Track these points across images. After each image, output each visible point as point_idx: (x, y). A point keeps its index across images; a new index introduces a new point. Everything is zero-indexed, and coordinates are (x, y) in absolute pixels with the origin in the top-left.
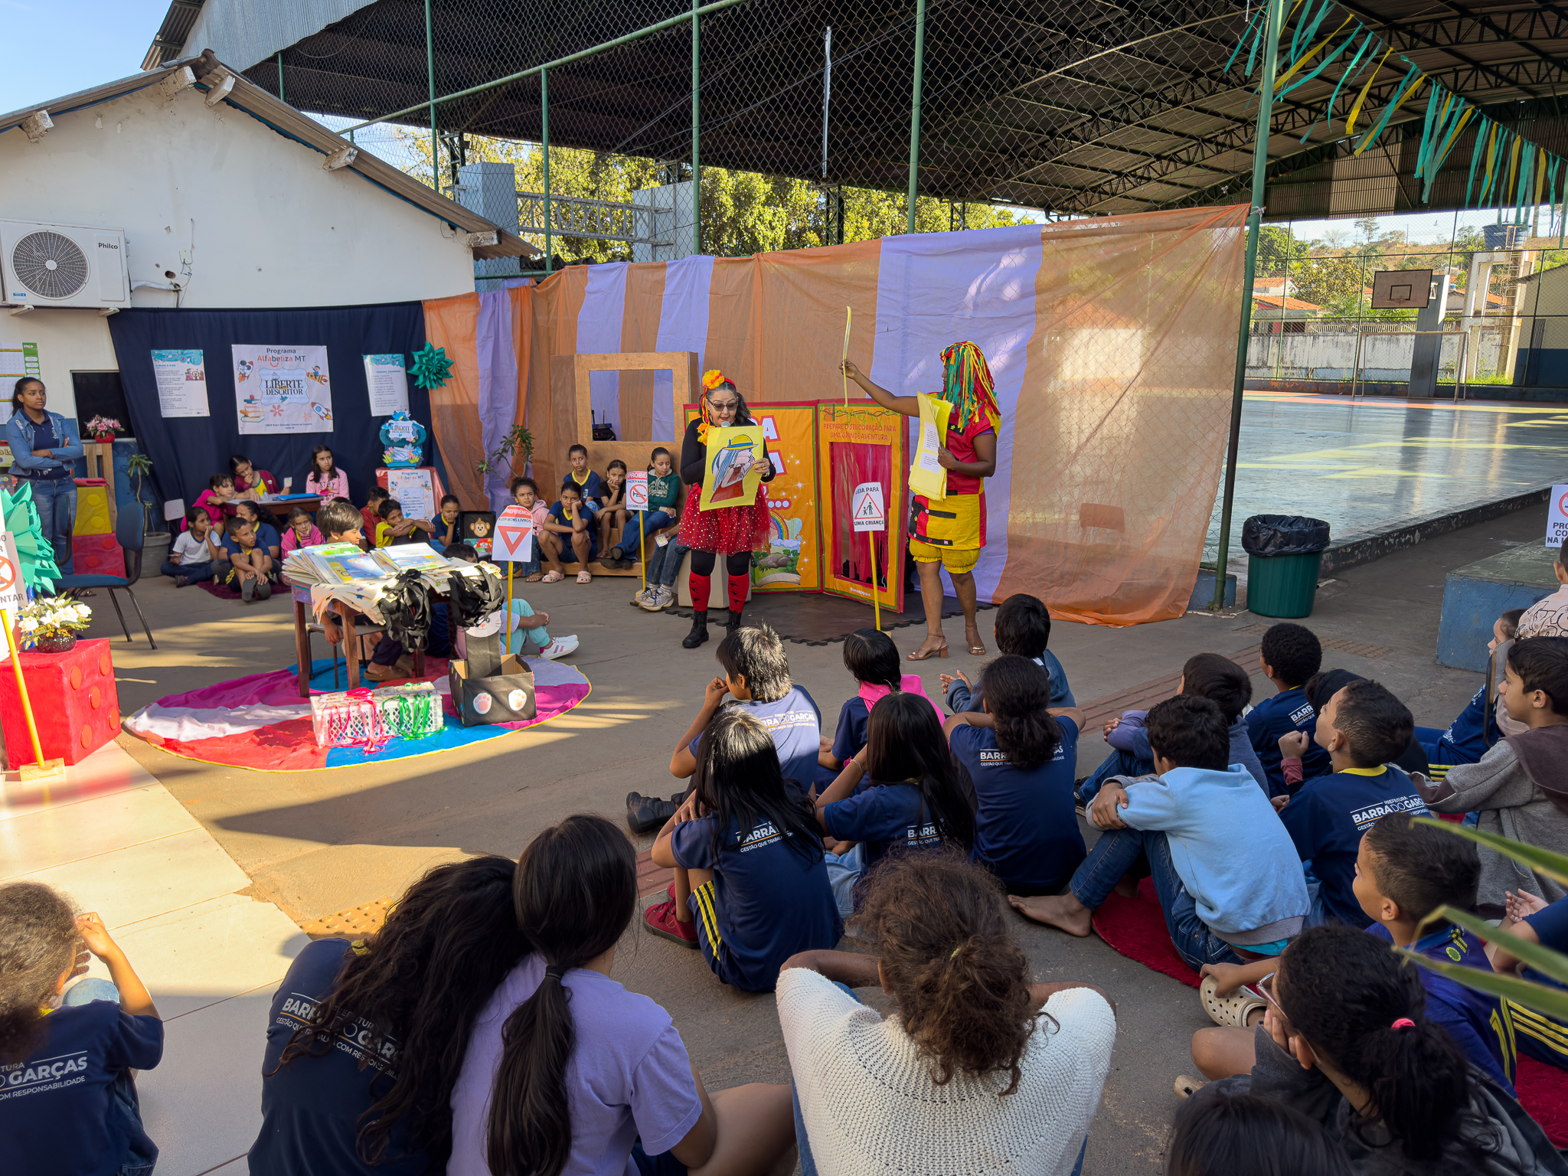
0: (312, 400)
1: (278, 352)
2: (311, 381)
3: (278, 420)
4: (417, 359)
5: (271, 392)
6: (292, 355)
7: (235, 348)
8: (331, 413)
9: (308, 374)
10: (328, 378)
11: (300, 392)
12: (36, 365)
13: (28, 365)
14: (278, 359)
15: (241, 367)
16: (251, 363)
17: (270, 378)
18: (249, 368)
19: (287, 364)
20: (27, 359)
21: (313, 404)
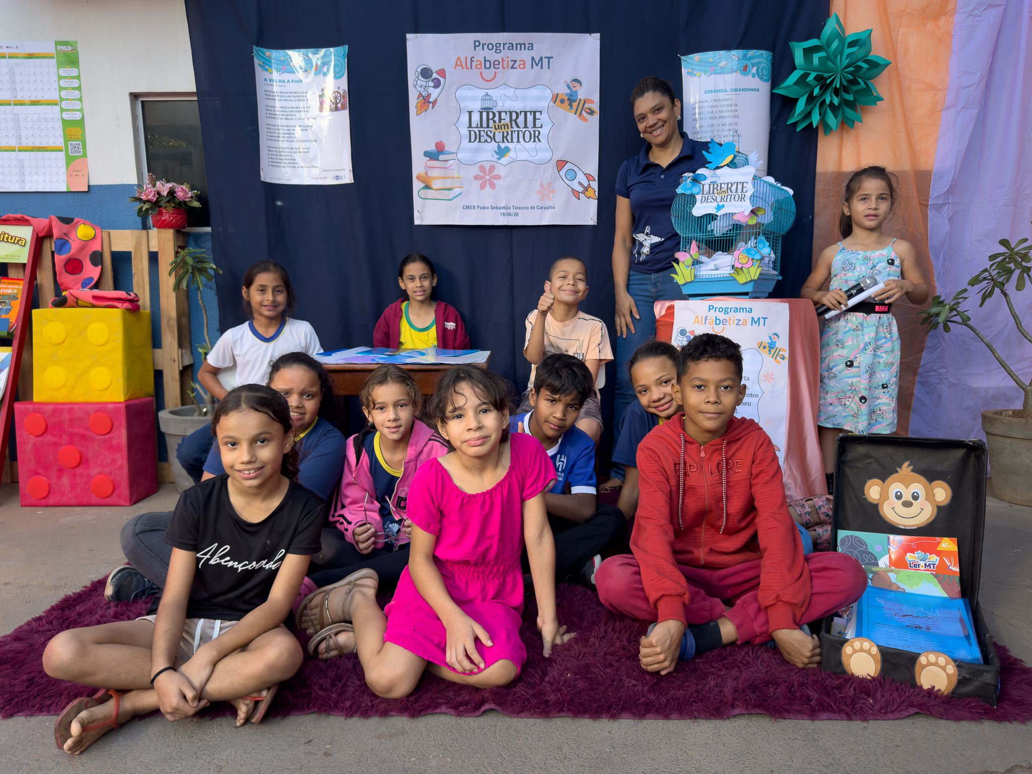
0: (559, 156)
1: (497, 48)
2: (561, 112)
3: (487, 197)
4: (799, 58)
5: (478, 138)
6: (525, 55)
7: (412, 40)
8: (595, 185)
9: (555, 98)
10: (596, 106)
11: (536, 137)
12: (75, 83)
13: (63, 83)
14: (495, 64)
15: (422, 81)
16: (442, 73)
17: (476, 106)
18: (437, 84)
19: (513, 75)
20: (62, 72)
21: (561, 164)
